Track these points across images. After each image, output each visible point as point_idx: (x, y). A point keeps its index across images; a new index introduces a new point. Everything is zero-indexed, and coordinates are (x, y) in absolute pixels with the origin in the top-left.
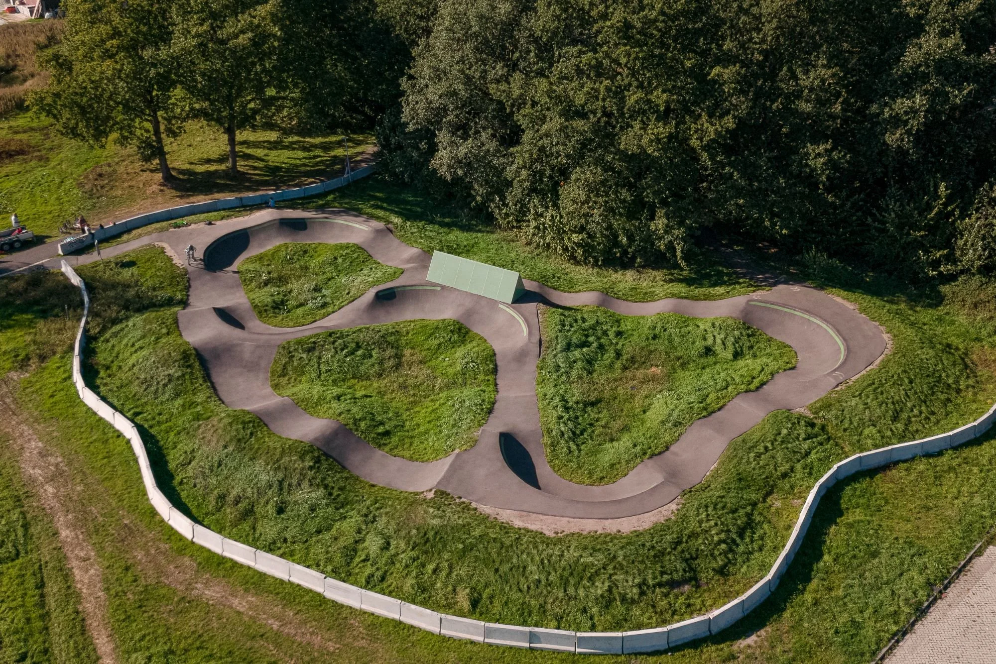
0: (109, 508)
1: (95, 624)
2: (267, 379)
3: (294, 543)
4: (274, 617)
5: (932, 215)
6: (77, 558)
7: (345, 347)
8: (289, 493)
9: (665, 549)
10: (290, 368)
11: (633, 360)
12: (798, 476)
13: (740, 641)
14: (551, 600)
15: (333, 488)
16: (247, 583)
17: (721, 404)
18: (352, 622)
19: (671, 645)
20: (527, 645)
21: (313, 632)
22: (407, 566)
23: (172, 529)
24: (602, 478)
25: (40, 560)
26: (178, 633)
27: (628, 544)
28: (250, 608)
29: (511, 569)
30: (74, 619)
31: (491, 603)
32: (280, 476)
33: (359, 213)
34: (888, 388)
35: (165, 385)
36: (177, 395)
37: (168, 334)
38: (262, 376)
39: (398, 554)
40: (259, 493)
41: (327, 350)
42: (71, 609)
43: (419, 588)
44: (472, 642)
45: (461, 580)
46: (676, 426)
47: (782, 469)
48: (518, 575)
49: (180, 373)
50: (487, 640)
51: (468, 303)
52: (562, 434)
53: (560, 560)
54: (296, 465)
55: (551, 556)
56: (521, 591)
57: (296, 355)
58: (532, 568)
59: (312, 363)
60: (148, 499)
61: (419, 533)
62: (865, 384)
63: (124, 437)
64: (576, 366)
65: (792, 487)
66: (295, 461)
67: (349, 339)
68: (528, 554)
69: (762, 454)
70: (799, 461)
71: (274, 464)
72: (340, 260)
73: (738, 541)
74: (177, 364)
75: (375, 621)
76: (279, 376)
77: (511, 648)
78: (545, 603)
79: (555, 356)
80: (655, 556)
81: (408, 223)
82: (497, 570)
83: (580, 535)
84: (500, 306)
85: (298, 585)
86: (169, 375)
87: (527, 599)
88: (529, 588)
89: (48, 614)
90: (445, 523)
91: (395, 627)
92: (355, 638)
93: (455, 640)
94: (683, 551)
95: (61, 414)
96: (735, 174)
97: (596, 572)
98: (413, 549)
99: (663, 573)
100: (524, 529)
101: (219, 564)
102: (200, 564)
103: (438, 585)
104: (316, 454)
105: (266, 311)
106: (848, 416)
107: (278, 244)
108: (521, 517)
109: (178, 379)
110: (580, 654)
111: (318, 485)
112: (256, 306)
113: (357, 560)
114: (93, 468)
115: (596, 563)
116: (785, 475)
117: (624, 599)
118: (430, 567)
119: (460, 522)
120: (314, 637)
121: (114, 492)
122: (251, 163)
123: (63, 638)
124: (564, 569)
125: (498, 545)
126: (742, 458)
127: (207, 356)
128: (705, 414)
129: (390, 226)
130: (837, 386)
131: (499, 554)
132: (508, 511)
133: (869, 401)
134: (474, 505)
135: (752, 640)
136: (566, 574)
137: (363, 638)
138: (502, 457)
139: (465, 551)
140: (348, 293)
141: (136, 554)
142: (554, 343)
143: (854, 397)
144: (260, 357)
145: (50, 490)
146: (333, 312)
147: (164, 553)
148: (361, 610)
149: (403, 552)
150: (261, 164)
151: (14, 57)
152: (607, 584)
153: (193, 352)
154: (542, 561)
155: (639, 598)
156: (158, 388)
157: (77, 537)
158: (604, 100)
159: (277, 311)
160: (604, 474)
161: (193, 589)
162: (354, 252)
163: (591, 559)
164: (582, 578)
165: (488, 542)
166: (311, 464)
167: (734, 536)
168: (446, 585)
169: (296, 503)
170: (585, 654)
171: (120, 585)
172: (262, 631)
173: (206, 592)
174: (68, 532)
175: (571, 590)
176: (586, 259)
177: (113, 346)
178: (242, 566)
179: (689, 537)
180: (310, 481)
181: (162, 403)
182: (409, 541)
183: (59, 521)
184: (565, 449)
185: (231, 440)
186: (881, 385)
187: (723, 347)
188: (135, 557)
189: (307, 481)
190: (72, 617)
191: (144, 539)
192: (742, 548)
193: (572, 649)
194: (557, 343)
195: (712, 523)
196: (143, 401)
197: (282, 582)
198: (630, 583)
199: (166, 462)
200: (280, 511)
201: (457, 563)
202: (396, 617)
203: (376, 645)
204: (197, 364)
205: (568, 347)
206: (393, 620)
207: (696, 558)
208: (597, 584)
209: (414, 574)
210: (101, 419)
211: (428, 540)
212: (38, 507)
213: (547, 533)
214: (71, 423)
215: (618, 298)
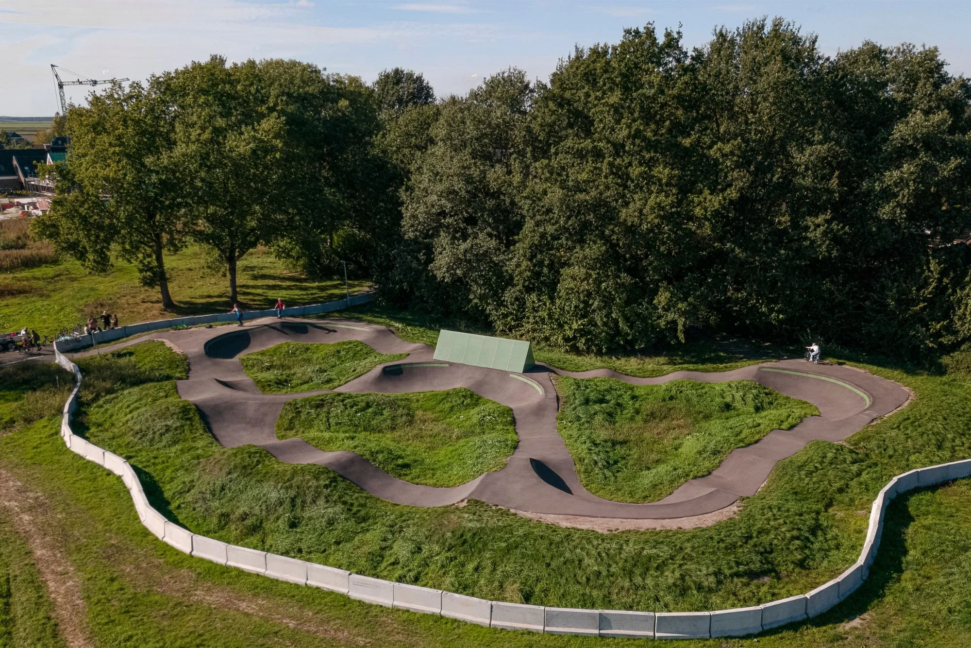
0: (94, 531)
1: (69, 629)
2: (273, 433)
3: (310, 553)
4: (289, 617)
5: (930, 290)
6: (53, 572)
7: (355, 404)
8: (302, 510)
9: (736, 543)
10: (297, 423)
11: (652, 415)
12: (855, 491)
13: (843, 624)
14: (616, 591)
15: (352, 505)
16: (257, 588)
17: (757, 437)
18: (384, 619)
19: (765, 628)
20: (597, 632)
21: (338, 628)
22: (443, 566)
23: (167, 545)
24: (646, 497)
25: (9, 574)
26: (174, 633)
27: (693, 537)
28: (260, 610)
29: (565, 563)
30: (44, 624)
31: (546, 596)
32: (292, 493)
33: (359, 320)
34: (925, 422)
35: (161, 435)
36: (175, 443)
37: (166, 396)
38: (267, 430)
39: (432, 557)
40: (268, 510)
41: (336, 407)
42: (41, 615)
43: (460, 585)
44: (530, 632)
45: (507, 576)
46: (715, 454)
47: (837, 485)
48: (574, 568)
49: (178, 424)
50: (547, 629)
51: (478, 376)
52: (596, 463)
53: (620, 553)
54: (310, 484)
55: (609, 550)
56: (579, 583)
57: (303, 410)
58: (587, 561)
59: (321, 417)
60: (140, 522)
61: (454, 536)
62: (900, 419)
63: (114, 475)
64: (596, 417)
65: (852, 500)
66: (309, 481)
67: (359, 399)
68: (582, 549)
69: (813, 472)
70: (852, 479)
71: (285, 483)
72: (343, 353)
73: (812, 539)
74: (175, 416)
75: (411, 617)
76: (286, 430)
77: (577, 636)
78: (609, 593)
79: (574, 409)
80: (726, 548)
81: (409, 328)
82: (548, 565)
83: (637, 532)
84: (511, 375)
85: (317, 588)
86: (166, 426)
87: (587, 591)
88: (588, 579)
89: (12, 620)
90: (483, 525)
91: (436, 622)
92: (389, 634)
93: (509, 632)
94: (755, 546)
95: (45, 460)
96: (736, 249)
97: (663, 562)
98: (449, 550)
99: (738, 564)
100: (573, 528)
101: (223, 573)
102: (199, 574)
103: (482, 582)
104: (332, 475)
105: (269, 385)
106: (890, 445)
107: (279, 343)
108: (567, 519)
109: (176, 429)
110: (660, 639)
111: (335, 502)
112: (259, 382)
113: (384, 564)
114: (78, 500)
115: (661, 554)
116: (841, 491)
117: (700, 588)
118: (470, 567)
119: (500, 524)
120: (339, 634)
121: (101, 518)
122: (251, 297)
123: (29, 641)
124: (626, 561)
125: (547, 542)
126: (792, 476)
127: (207, 412)
128: (741, 444)
129: (391, 328)
130: (873, 421)
131: (548, 550)
132: (552, 516)
133: (909, 432)
134: (512, 511)
135: (856, 622)
136: (628, 565)
137: (399, 633)
138: (536, 475)
139: (508, 550)
140: (354, 371)
141: (123, 567)
142: (572, 398)
143: (893, 429)
144: (265, 414)
145: (26, 517)
146: (340, 386)
147: (157, 567)
148: (394, 607)
149: (437, 555)
150: (261, 298)
151: (23, 239)
152: (677, 574)
153: (193, 407)
154: (599, 554)
155: (717, 586)
156: (154, 438)
157: (55, 555)
158: (606, 177)
159: (281, 386)
160: (646, 493)
161: (191, 596)
162: (357, 346)
163: (654, 551)
164: (648, 569)
165: (535, 540)
166: (327, 482)
167: (807, 535)
168: (490, 582)
169: (310, 518)
170: (666, 639)
171: (104, 594)
172: (276, 629)
173: (207, 598)
174: (44, 551)
175: (638, 580)
176: (588, 348)
177: (107, 410)
178: (249, 574)
179: (759, 533)
180: (326, 497)
181: (158, 449)
182: (444, 544)
183: (34, 542)
184: (600, 476)
185: (235, 467)
186: (917, 420)
187: (743, 402)
188: (122, 570)
189: (323, 498)
190: (43, 621)
191: (134, 556)
192: (817, 546)
193: (651, 634)
194: (575, 399)
195: (781, 521)
196: (137, 448)
197: (297, 586)
198: (705, 572)
199: (162, 493)
200: (293, 525)
201: (502, 560)
202: (437, 611)
203: (415, 639)
204: (197, 418)
205: (587, 402)
206: (433, 615)
207: (771, 552)
208: (666, 573)
209: (453, 573)
210: (89, 462)
211: (465, 542)
212: (11, 531)
213: (600, 531)
214: (56, 466)
215: (626, 375)
